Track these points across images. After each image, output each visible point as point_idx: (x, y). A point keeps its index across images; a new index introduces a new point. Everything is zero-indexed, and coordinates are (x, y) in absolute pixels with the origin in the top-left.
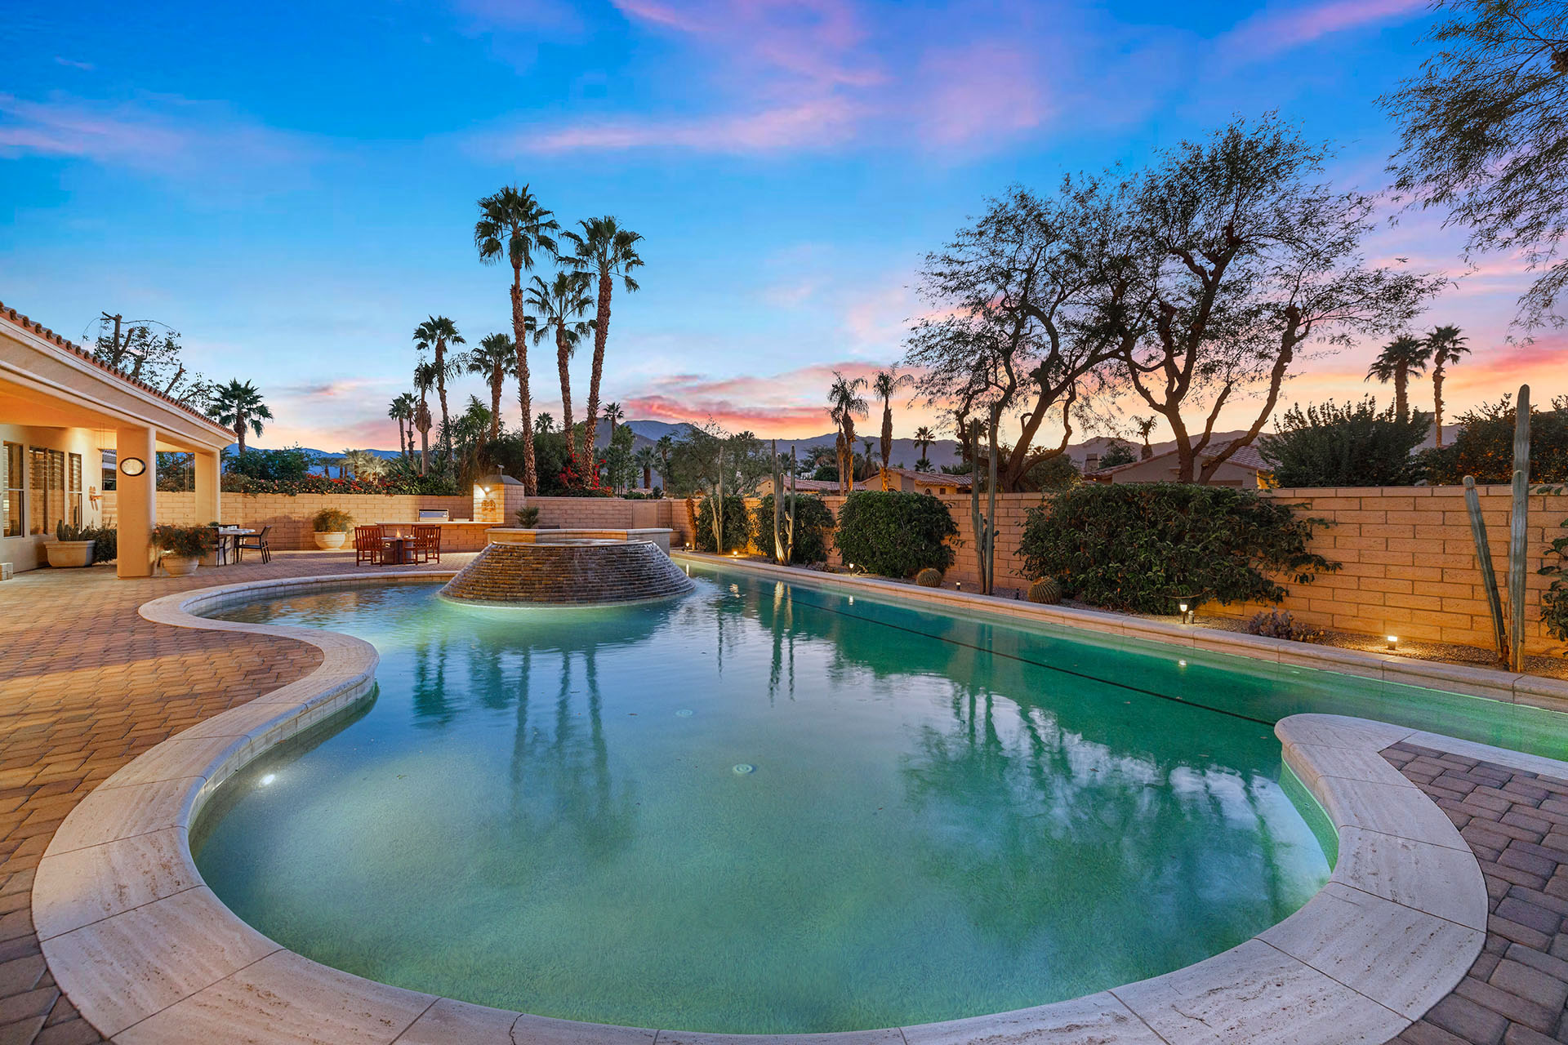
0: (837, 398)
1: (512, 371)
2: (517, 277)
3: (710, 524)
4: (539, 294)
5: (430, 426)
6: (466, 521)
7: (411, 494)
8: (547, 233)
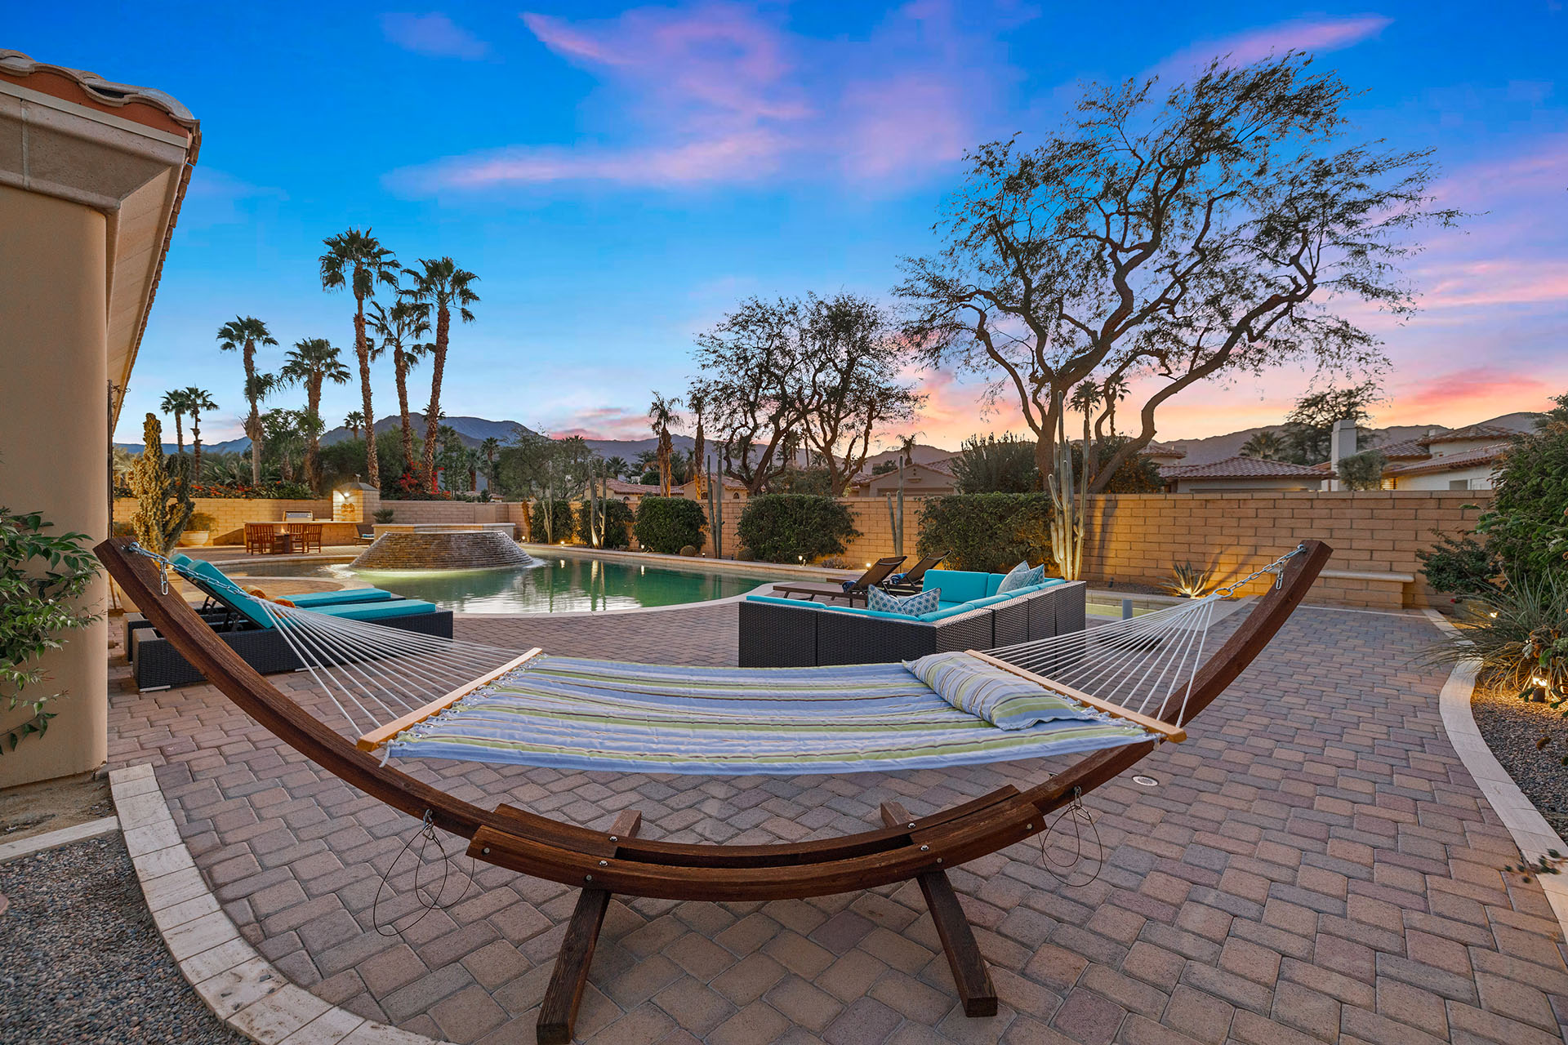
0: (657, 412)
1: (331, 375)
2: (360, 307)
3: (542, 521)
4: (378, 319)
6: (328, 521)
7: (269, 498)
8: (391, 270)
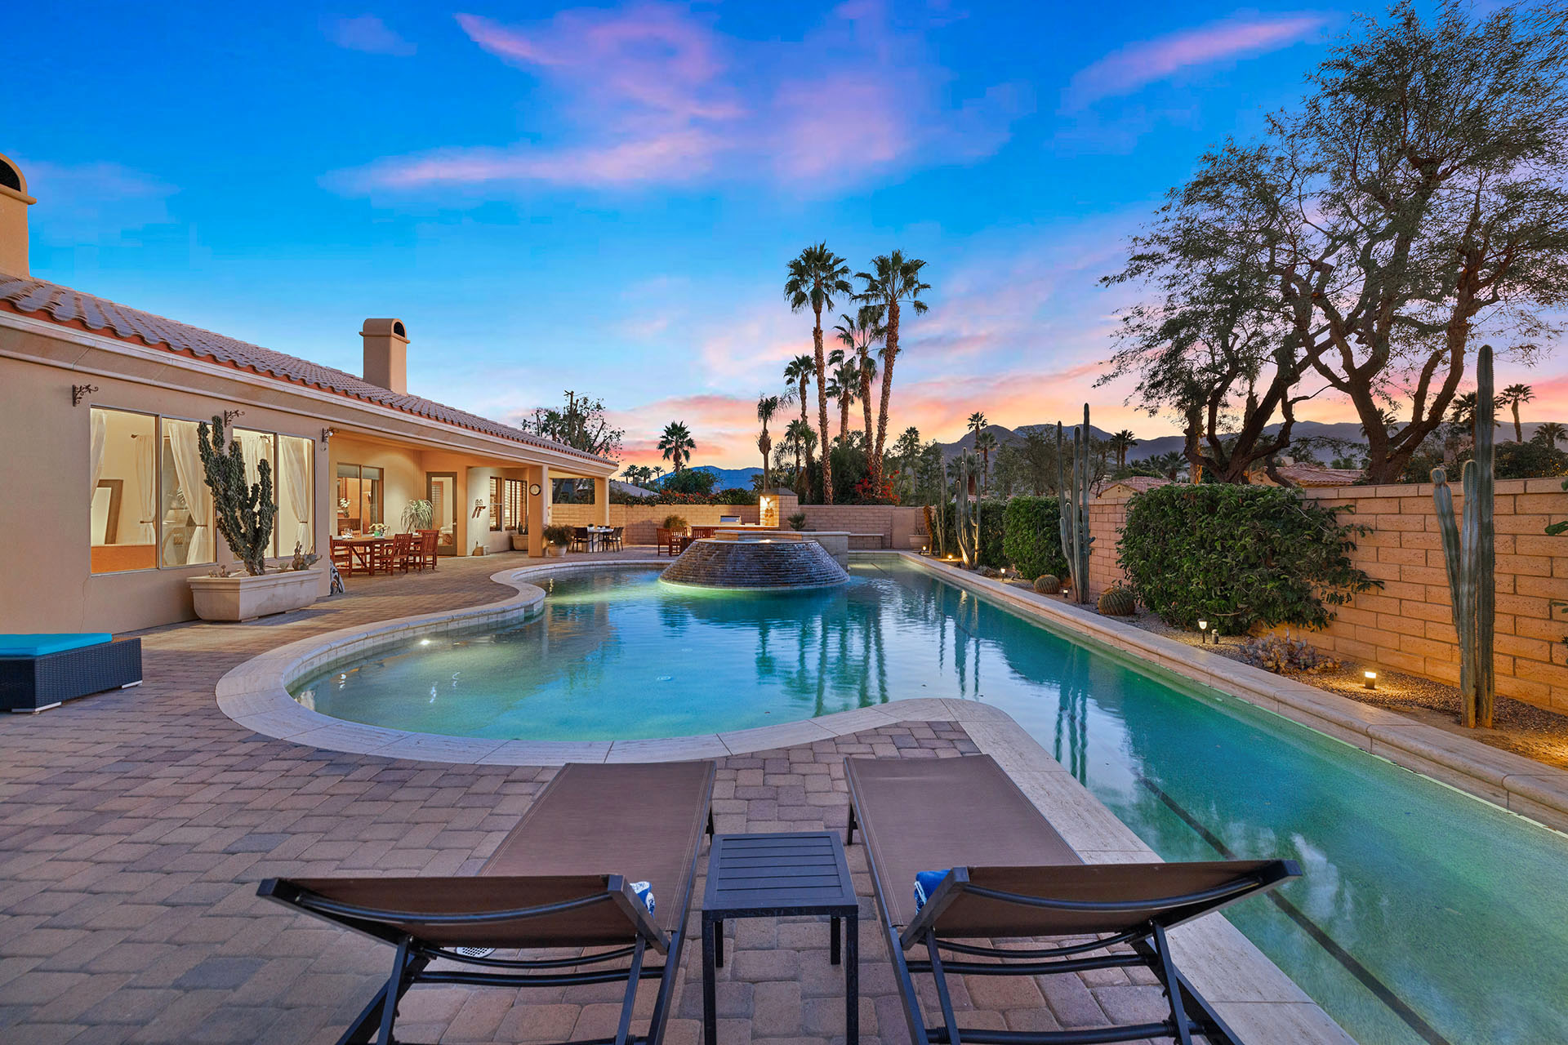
2: (818, 321)
5: (770, 449)
6: (753, 525)
